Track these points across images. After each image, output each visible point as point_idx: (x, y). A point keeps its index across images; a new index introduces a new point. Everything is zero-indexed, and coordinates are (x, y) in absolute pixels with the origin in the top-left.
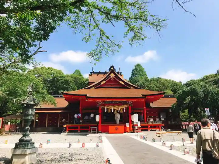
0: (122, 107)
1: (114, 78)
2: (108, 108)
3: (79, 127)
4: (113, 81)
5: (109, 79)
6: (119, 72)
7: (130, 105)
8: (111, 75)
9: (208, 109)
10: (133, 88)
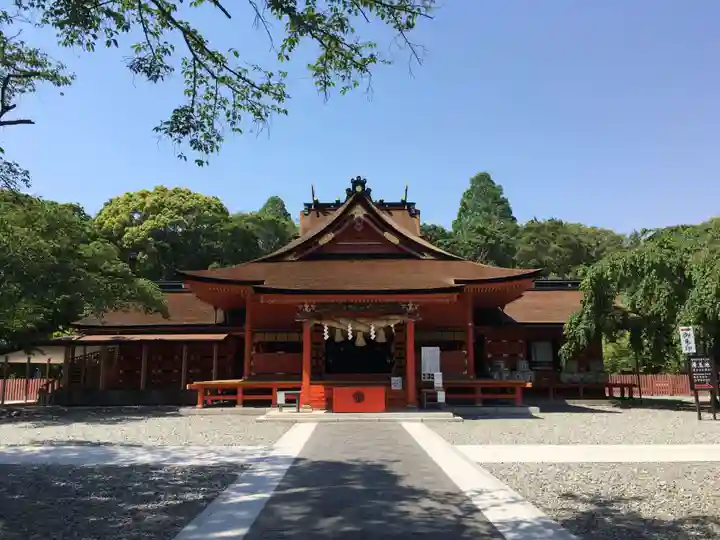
0: (383, 324)
1: (365, 224)
2: (335, 325)
3: (240, 391)
4: (362, 231)
5: (347, 224)
6: (404, 203)
7: (411, 315)
8: (353, 213)
9: (689, 330)
10: (431, 258)
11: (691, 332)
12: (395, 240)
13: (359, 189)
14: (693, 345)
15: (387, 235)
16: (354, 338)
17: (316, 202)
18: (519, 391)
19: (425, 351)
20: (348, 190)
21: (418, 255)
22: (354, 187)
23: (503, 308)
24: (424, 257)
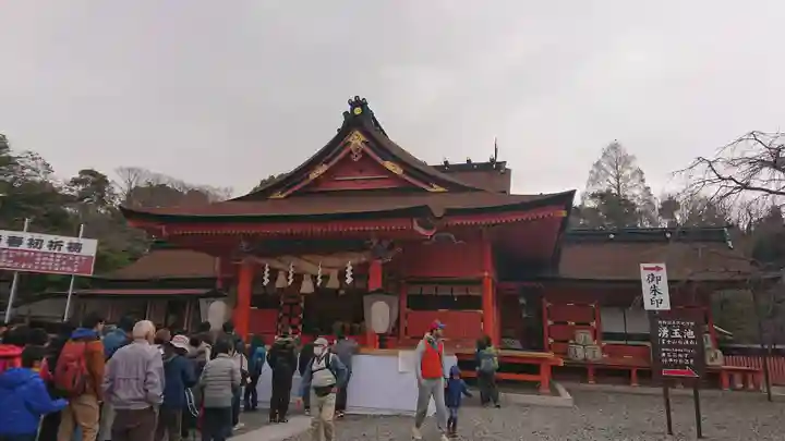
1: (363, 151)
4: (360, 161)
5: (343, 154)
8: (350, 140)
9: (658, 269)
10: (441, 189)
11: (663, 274)
12: (398, 171)
13: (358, 111)
14: (666, 296)
15: (389, 165)
20: (346, 114)
21: (425, 187)
22: (352, 110)
24: (432, 190)
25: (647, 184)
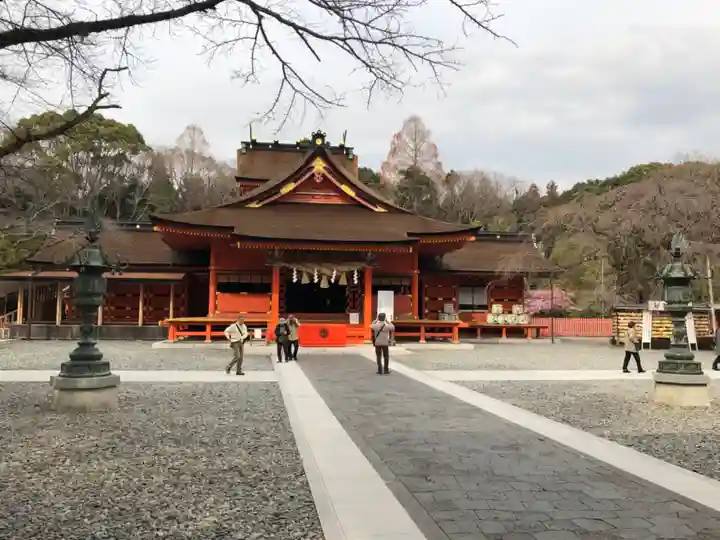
0: (345, 269)
2: (302, 269)
3: (208, 327)
4: (321, 183)
5: (307, 176)
6: (342, 147)
7: (370, 263)
8: (313, 164)
10: (383, 210)
12: (352, 193)
13: (319, 142)
15: (344, 187)
16: (319, 281)
17: (254, 142)
18: (456, 330)
19: (381, 294)
21: (373, 208)
22: (314, 140)
23: (441, 257)
24: (376, 210)
25: (439, 159)
